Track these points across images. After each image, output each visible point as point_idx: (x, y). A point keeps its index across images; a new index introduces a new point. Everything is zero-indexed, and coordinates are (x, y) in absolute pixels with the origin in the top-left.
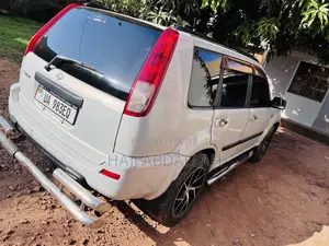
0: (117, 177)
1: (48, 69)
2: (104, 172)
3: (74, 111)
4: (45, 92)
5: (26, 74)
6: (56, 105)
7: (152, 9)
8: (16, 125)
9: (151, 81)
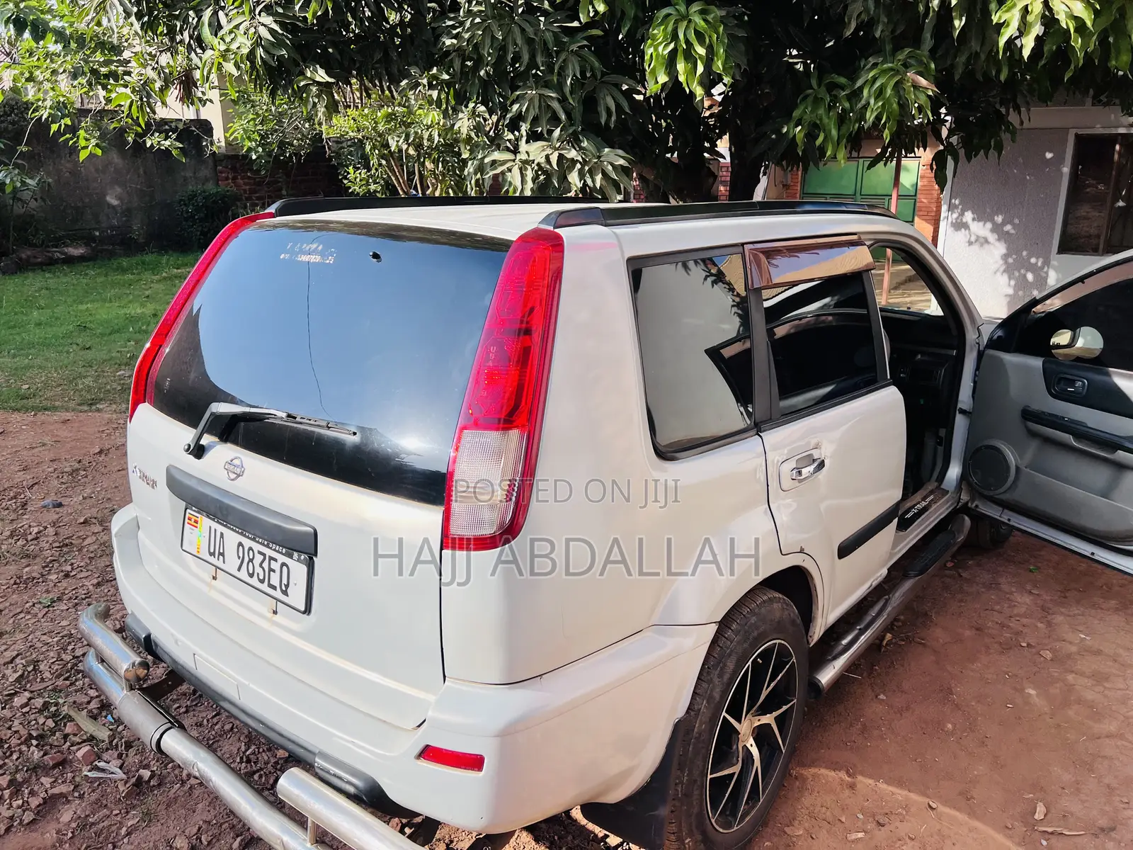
0: (475, 762)
1: (198, 451)
2: (430, 753)
3: (298, 570)
4: (206, 522)
5: (144, 477)
6: (245, 559)
7: (495, 142)
8: (148, 646)
9: (506, 422)
